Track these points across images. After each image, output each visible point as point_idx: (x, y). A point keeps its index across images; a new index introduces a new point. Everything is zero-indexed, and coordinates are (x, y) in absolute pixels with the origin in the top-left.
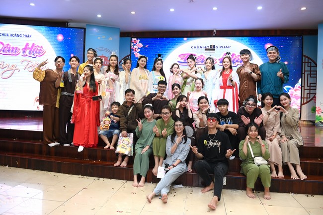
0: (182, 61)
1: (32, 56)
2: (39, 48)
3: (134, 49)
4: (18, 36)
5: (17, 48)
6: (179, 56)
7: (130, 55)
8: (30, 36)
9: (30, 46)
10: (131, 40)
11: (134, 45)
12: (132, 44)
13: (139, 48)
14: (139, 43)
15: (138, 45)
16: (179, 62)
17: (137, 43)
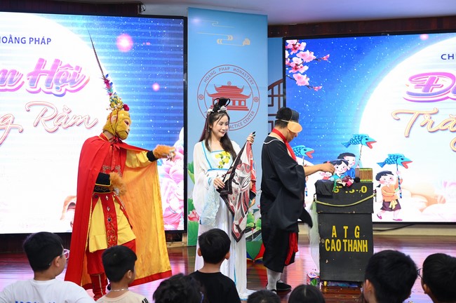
0: (420, 91)
1: (54, 91)
2: (71, 72)
3: (293, 65)
4: (17, 40)
5: (14, 72)
6: (411, 79)
7: (284, 80)
8: (49, 40)
9: (48, 67)
10: (285, 44)
11: (291, 57)
12: (287, 54)
13: (304, 64)
14: (305, 50)
15: (303, 55)
16: (410, 93)
17: (299, 51)
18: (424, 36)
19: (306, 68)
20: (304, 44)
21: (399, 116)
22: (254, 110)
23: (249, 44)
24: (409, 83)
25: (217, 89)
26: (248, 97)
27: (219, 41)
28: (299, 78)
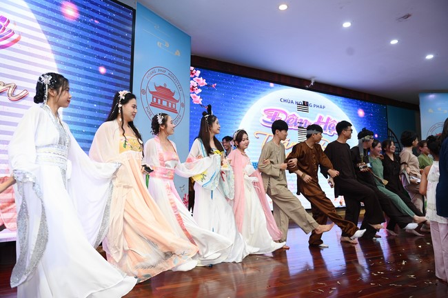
0: (269, 120)
3: (190, 86)
6: (265, 111)
13: (199, 87)
14: (199, 77)
15: (198, 80)
16: (264, 121)
17: (195, 76)
18: (272, 85)
19: (200, 91)
20: (199, 72)
21: (258, 136)
22: (181, 114)
23: (179, 55)
24: (263, 113)
25: (156, 88)
26: (178, 102)
27: (159, 44)
28: (195, 97)
